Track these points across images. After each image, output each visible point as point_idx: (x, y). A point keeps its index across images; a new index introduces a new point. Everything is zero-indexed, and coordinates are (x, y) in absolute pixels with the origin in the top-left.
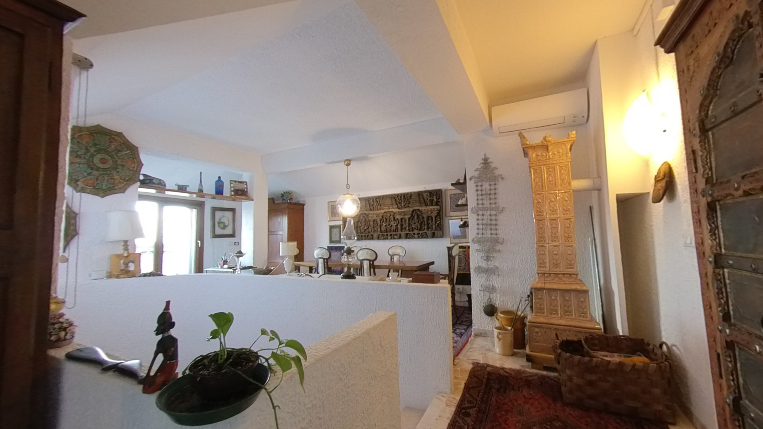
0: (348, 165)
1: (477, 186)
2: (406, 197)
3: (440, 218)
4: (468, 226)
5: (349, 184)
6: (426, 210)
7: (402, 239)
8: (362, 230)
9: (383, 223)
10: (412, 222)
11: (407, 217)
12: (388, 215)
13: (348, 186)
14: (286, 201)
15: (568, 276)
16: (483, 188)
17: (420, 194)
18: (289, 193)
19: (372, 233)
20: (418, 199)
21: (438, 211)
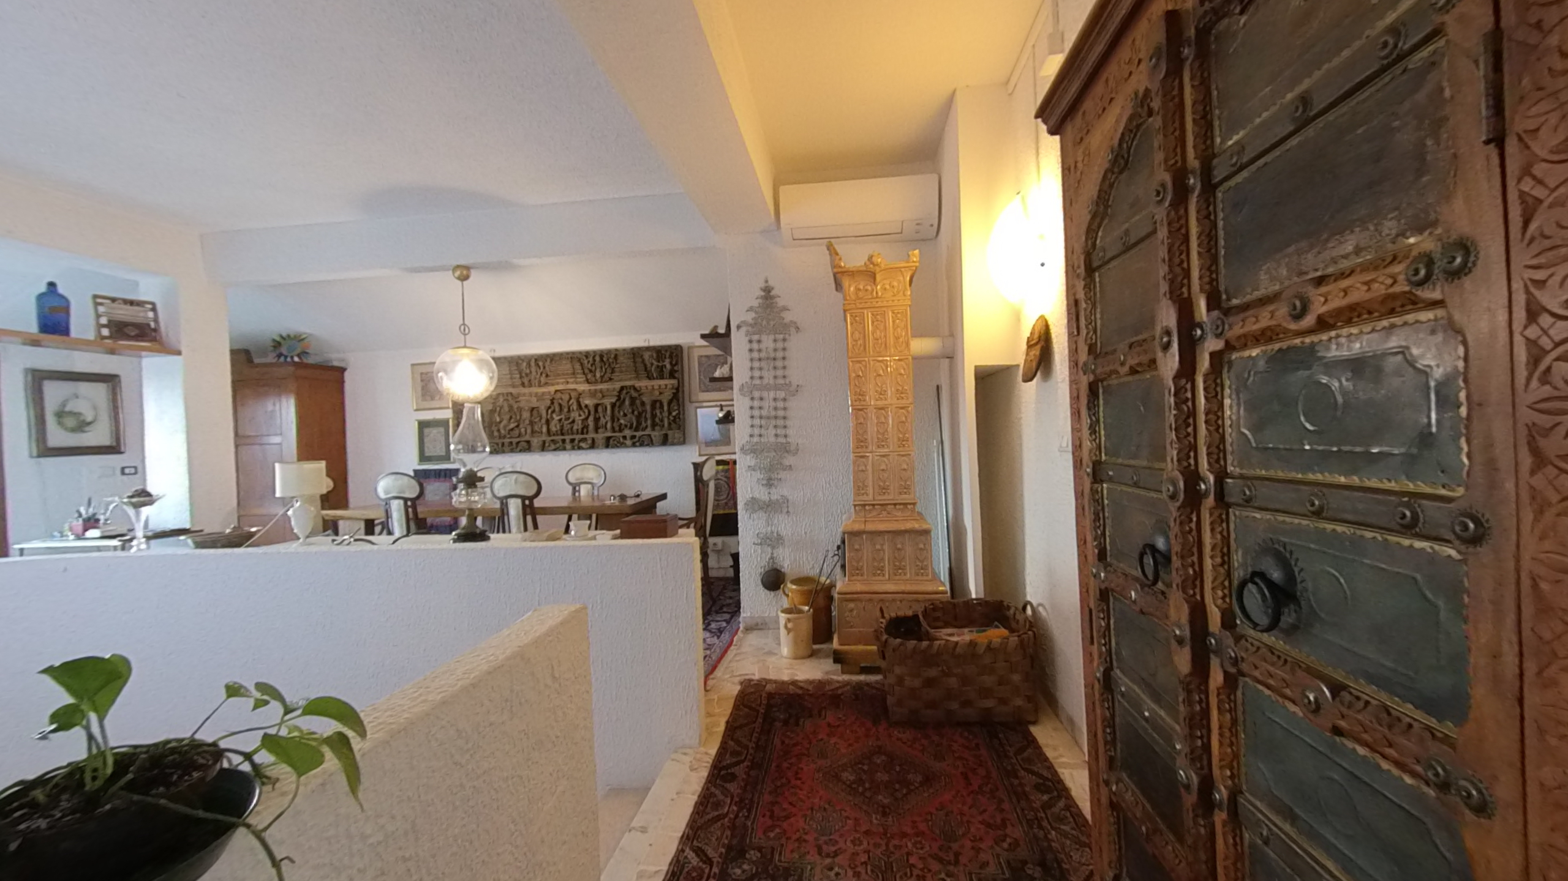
0: (464, 278)
1: (751, 341)
2: (605, 359)
3: (679, 405)
4: (733, 421)
5: (466, 323)
6: (650, 388)
7: (598, 448)
8: (503, 432)
9: (554, 416)
10: (619, 412)
11: (608, 402)
12: (566, 397)
13: (464, 329)
14: (289, 359)
15: (902, 507)
16: (763, 346)
17: (635, 353)
18: (298, 339)
19: (527, 438)
20: (632, 364)
21: (674, 391)
